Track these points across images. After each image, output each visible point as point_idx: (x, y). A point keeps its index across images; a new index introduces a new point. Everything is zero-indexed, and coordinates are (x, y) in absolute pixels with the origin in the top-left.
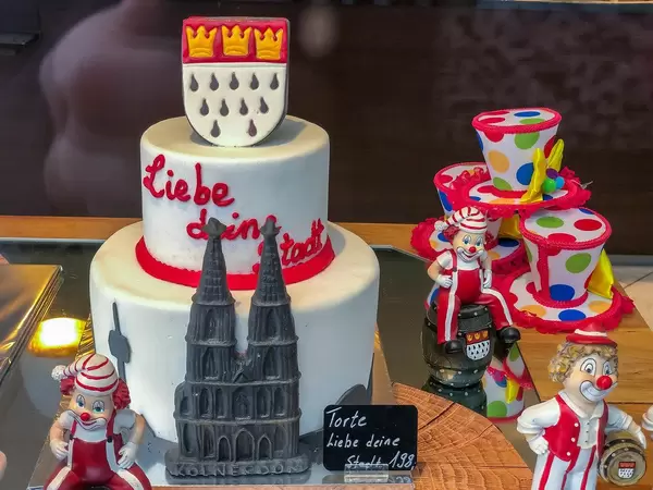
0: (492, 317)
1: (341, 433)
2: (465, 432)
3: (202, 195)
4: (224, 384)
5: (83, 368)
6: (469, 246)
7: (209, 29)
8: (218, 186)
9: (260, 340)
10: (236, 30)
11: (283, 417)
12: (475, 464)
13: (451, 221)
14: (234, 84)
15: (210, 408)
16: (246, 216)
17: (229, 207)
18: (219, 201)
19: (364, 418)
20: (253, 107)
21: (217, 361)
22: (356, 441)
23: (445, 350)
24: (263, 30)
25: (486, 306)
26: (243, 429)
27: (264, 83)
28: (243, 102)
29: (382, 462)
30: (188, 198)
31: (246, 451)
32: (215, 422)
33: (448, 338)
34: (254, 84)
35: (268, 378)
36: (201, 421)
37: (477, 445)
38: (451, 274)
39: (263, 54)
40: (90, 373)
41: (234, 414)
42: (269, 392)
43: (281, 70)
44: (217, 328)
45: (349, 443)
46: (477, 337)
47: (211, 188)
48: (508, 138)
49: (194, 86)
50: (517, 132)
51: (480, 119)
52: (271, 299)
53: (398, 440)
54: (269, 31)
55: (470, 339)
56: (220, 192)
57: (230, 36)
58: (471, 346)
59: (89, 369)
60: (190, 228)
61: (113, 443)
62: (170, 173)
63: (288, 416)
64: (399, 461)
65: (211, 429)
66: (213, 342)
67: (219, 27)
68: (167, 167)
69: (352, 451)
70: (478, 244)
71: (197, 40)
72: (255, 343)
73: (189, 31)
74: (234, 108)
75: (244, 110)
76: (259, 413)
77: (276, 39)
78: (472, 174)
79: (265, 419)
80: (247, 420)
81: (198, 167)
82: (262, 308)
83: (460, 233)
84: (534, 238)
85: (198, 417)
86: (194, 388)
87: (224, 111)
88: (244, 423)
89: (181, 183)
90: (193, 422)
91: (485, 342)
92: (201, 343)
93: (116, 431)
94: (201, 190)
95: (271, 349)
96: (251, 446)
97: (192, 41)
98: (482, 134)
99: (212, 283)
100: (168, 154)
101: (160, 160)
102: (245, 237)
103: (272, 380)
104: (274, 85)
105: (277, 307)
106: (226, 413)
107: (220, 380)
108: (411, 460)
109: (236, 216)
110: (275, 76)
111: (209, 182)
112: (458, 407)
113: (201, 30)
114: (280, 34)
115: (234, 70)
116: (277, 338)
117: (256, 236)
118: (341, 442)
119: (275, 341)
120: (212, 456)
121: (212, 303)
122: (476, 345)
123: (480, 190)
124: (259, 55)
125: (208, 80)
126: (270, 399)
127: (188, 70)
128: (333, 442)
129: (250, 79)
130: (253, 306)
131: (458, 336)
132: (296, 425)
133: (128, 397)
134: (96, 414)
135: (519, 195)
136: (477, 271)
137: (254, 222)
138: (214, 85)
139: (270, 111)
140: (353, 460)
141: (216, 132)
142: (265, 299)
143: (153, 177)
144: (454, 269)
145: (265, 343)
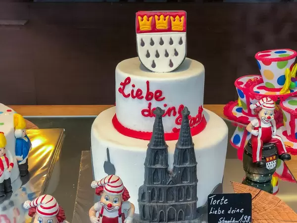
0: (277, 149)
1: (216, 207)
2: (269, 204)
3: (149, 96)
4: (162, 186)
5: (109, 182)
6: (267, 116)
7: (149, 17)
8: (157, 92)
9: (180, 165)
10: (162, 17)
11: (190, 201)
12: (278, 220)
13: (258, 104)
14: (162, 43)
15: (156, 197)
16: (170, 105)
17: (162, 102)
18: (157, 99)
19: (226, 200)
20: (171, 53)
21: (160, 175)
22: (223, 211)
23: (257, 165)
24: (174, 17)
25: (275, 144)
26: (171, 207)
27: (176, 42)
28: (166, 51)
29: (235, 220)
30: (142, 97)
31: (172, 217)
32: (158, 204)
33: (258, 159)
34: (171, 42)
35: (183, 182)
36: (151, 204)
37: (276, 210)
38: (258, 129)
39: (175, 28)
40: (112, 185)
41: (167, 199)
42: (184, 189)
43: (183, 35)
44: (160, 159)
45: (220, 212)
46: (271, 158)
47: (154, 93)
48: (274, 64)
49: (143, 44)
50: (278, 61)
51: (259, 55)
52: (186, 145)
53: (243, 209)
54: (177, 17)
55: (268, 160)
56: (158, 94)
57: (159, 20)
58: (268, 163)
59: (112, 182)
60: (143, 112)
61: (121, 218)
62: (134, 86)
63: (192, 200)
64: (244, 219)
65: (156, 207)
66: (158, 166)
67: (154, 16)
68: (132, 83)
69: (221, 215)
70: (271, 115)
71: (143, 22)
72: (178, 166)
73: (140, 18)
74: (162, 54)
75: (167, 55)
76: (179, 199)
77: (181, 21)
78: (253, 80)
79: (181, 202)
80: (173, 203)
81: (148, 83)
82: (181, 149)
83: (263, 110)
84: (288, 111)
85: (150, 202)
86: (149, 188)
87: (157, 55)
88: (171, 204)
89: (139, 91)
90: (147, 204)
91: (274, 161)
92: (153, 167)
93: (122, 212)
94: (149, 93)
95: (185, 168)
96: (174, 215)
97: (141, 23)
98: (260, 62)
99: (158, 138)
100: (132, 77)
101: (128, 79)
102: (169, 115)
103: (185, 183)
104: (181, 42)
105: (188, 149)
106: (163, 199)
107: (161, 184)
108: (249, 219)
109: (165, 105)
110: (181, 38)
111: (153, 90)
112: (263, 192)
113: (145, 17)
114: (182, 18)
115: (161, 36)
116: (188, 163)
117: (174, 114)
118: (216, 211)
119: (187, 165)
120: (156, 220)
121: (158, 148)
122: (270, 162)
123: (258, 88)
124: (173, 28)
125: (149, 41)
126: (184, 192)
127: (139, 37)
128: (212, 211)
129: (169, 40)
130: (177, 148)
131: (262, 159)
132: (195, 204)
133: (128, 195)
134: (114, 204)
135: (279, 90)
136: (270, 127)
137: (174, 108)
138: (152, 43)
139: (179, 55)
140: (222, 220)
141: (154, 65)
142: (183, 145)
143: (124, 88)
144: (260, 127)
145: (183, 166)
